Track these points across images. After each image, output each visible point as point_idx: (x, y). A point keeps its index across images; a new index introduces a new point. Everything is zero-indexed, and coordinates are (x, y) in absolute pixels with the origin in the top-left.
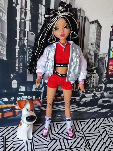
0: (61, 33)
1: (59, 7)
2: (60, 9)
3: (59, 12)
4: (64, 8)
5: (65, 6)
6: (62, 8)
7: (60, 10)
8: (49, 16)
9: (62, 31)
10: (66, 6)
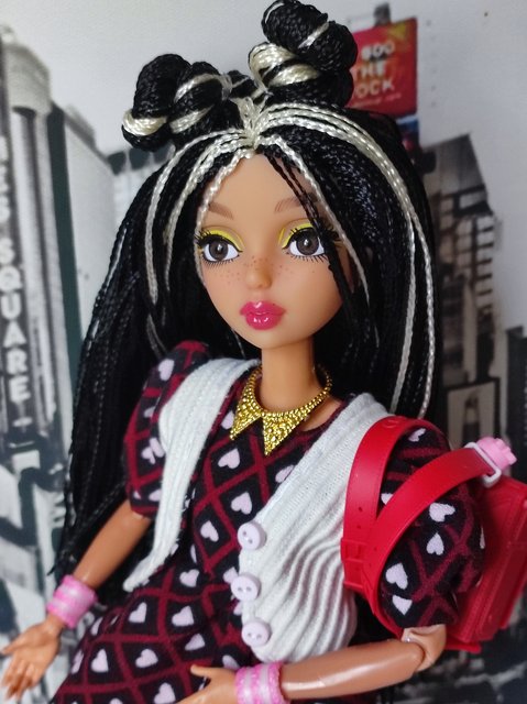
0: (250, 288)
6: (281, 60)
9: (253, 278)
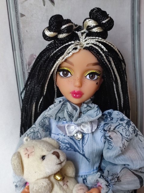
1: (87, 20)
2: (88, 26)
3: (84, 32)
4: (99, 25)
5: (104, 22)
6: (95, 25)
7: (89, 28)
8: (55, 34)
10: (107, 22)
